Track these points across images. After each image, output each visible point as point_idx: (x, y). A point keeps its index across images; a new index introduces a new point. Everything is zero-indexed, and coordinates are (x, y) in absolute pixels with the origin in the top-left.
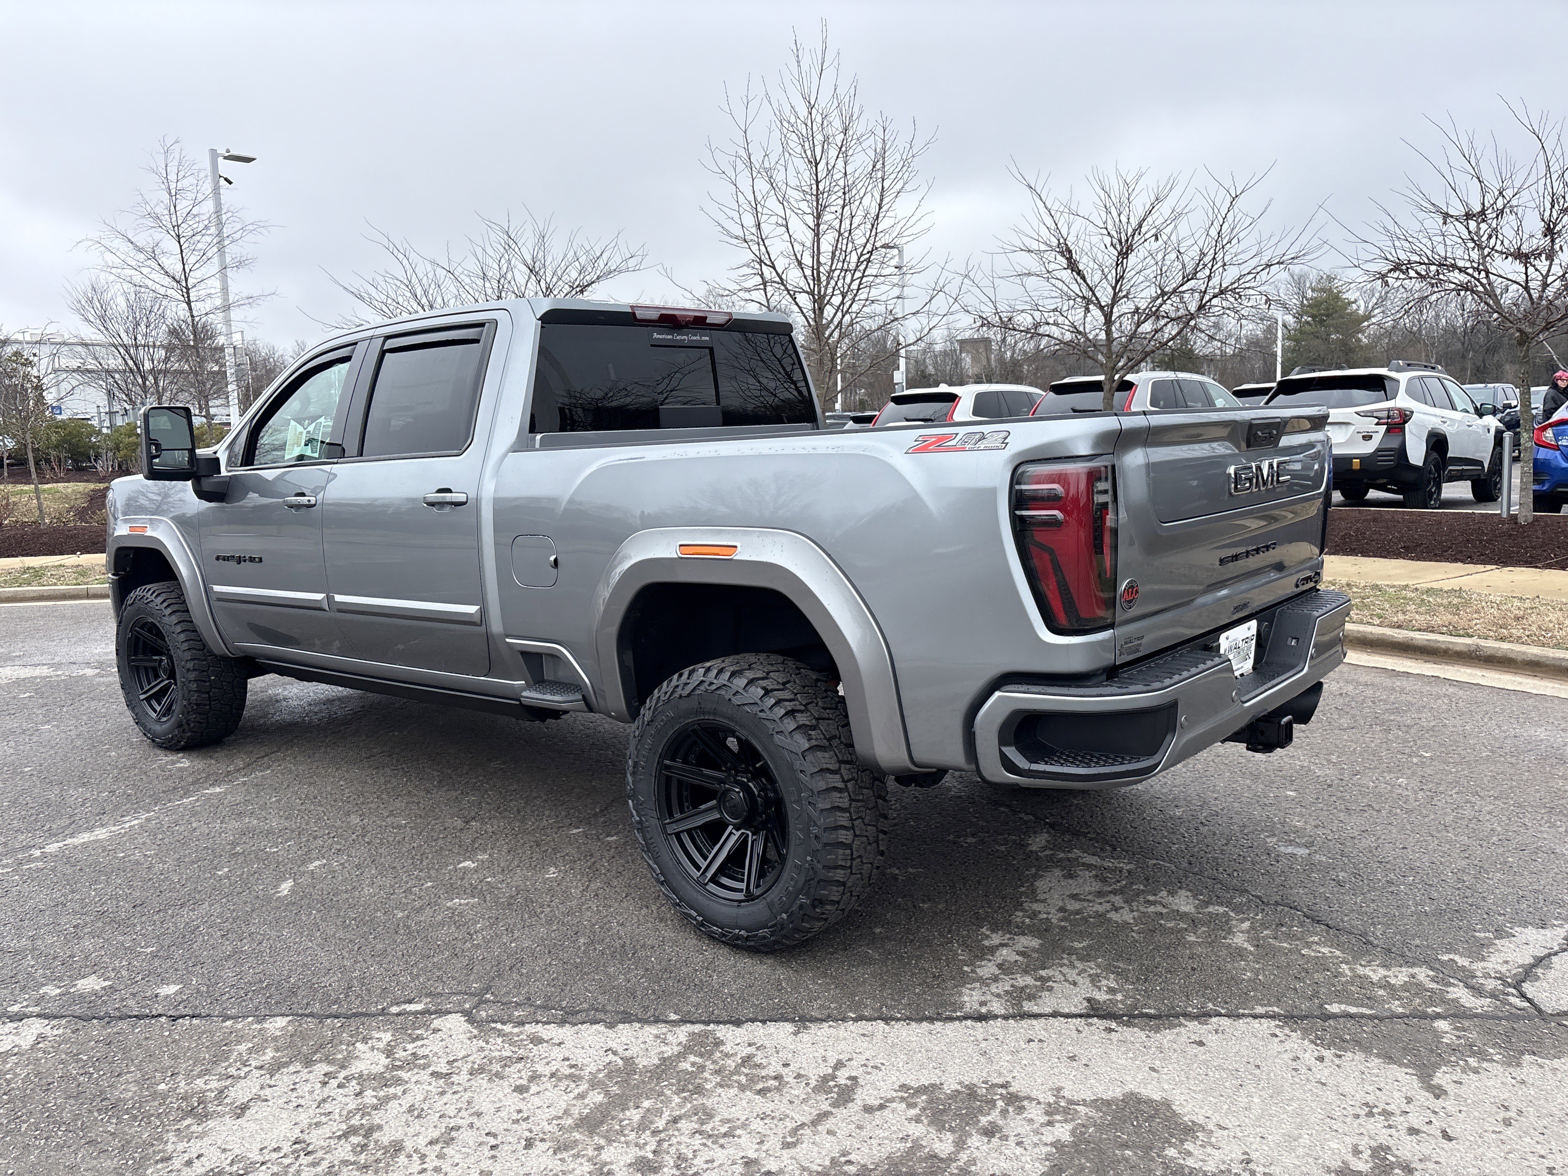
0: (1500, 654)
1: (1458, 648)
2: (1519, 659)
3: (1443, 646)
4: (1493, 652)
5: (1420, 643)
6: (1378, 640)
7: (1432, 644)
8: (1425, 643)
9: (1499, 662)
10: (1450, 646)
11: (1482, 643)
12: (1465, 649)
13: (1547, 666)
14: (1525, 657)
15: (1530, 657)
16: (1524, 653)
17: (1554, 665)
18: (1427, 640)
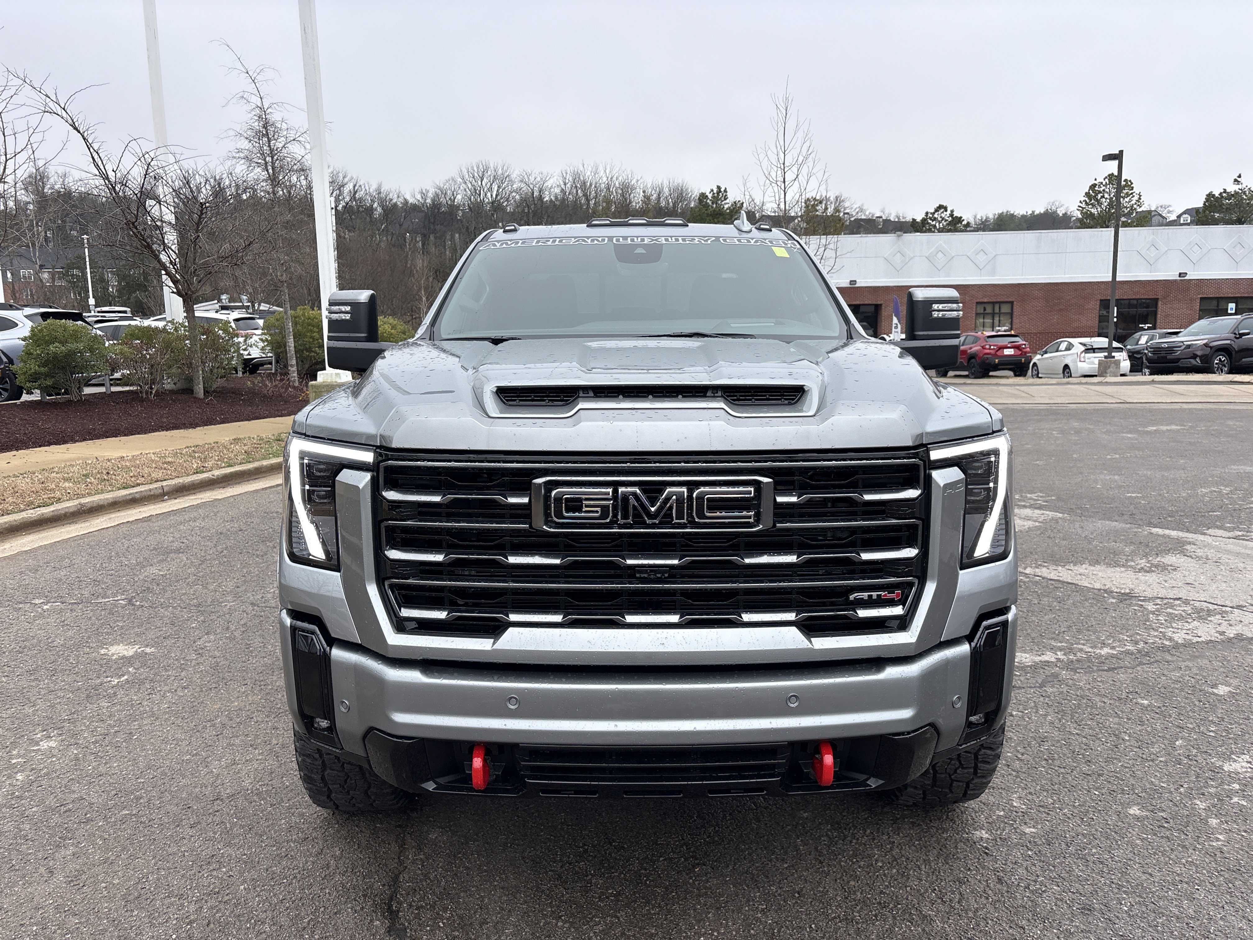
0: (95, 505)
1: (71, 510)
2: (106, 503)
3: (63, 512)
4: (91, 505)
5: (49, 515)
6: (21, 524)
7: (56, 513)
8: (51, 514)
9: (96, 510)
10: (67, 510)
11: (83, 501)
12: (75, 509)
13: (120, 502)
14: (108, 501)
15: (111, 500)
16: (107, 499)
17: (124, 501)
18: (53, 511)
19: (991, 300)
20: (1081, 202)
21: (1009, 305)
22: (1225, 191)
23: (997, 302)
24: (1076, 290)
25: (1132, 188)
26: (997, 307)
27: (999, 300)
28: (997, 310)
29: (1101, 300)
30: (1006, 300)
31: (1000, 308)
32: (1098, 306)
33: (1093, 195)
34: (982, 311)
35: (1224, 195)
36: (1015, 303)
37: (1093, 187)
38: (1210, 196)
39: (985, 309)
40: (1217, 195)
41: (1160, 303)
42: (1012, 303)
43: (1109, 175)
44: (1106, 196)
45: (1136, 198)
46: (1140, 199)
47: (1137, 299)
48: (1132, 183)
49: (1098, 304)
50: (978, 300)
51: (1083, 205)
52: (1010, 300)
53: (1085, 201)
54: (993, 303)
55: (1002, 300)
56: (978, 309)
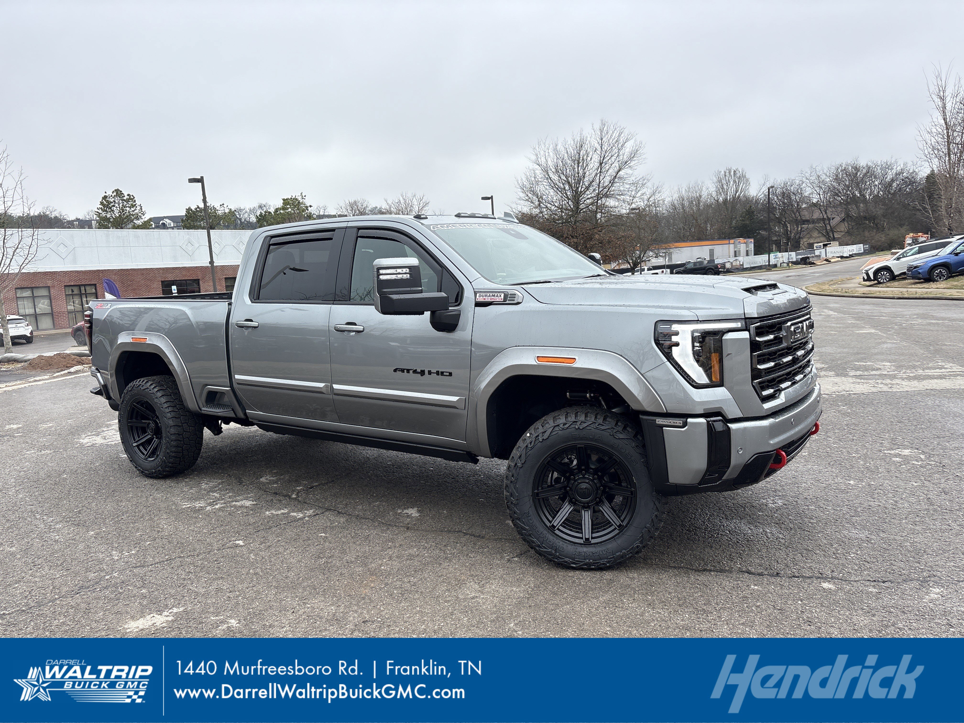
19: (76, 284)
20: (98, 209)
21: (93, 287)
22: (198, 207)
23: (82, 285)
24: (143, 274)
25: (135, 201)
26: (83, 288)
27: (83, 283)
28: (83, 292)
29: (162, 282)
30: (89, 283)
31: (85, 289)
32: (161, 286)
33: (106, 204)
34: (71, 293)
35: (198, 209)
36: (98, 285)
37: (105, 198)
38: (189, 210)
39: (73, 291)
40: (193, 209)
41: (201, 282)
42: (95, 285)
43: (116, 190)
44: (117, 205)
45: (138, 208)
46: (141, 209)
47: (186, 280)
48: (134, 198)
49: (160, 284)
50: (66, 284)
51: (100, 211)
52: (93, 283)
53: (101, 208)
54: (79, 286)
55: (86, 283)
56: (67, 291)
